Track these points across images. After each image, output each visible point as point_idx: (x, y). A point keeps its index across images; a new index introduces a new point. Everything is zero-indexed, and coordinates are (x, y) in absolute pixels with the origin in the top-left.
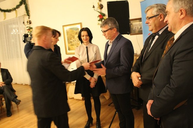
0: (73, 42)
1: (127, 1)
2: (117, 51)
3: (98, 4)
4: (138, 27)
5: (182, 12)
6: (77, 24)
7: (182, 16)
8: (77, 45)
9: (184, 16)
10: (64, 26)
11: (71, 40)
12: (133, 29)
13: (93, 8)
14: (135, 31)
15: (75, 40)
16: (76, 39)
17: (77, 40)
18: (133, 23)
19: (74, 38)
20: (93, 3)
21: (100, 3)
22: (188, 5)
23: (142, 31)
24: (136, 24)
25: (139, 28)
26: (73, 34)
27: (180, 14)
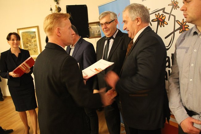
0: (30, 47)
1: (86, 5)
2: (81, 54)
3: (55, 7)
4: (96, 31)
5: (138, 20)
6: (33, 27)
7: (139, 23)
8: (34, 50)
9: (140, 23)
10: (19, 29)
11: (27, 45)
12: (91, 32)
13: (51, 11)
14: (94, 35)
15: (32, 45)
16: (32, 43)
17: (34, 45)
18: (92, 27)
19: (30, 42)
20: (51, 6)
21: (58, 6)
22: (142, 15)
23: (101, 34)
24: (94, 28)
25: (98, 31)
26: (29, 39)
27: (137, 21)
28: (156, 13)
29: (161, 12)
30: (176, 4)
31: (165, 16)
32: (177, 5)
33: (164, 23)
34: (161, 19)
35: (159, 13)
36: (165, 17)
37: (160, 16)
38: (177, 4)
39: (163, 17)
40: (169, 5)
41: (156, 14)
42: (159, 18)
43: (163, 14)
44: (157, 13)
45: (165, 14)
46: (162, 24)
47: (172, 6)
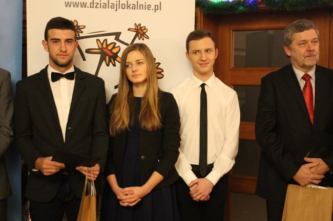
28: (100, 38)
29: (111, 39)
30: (142, 30)
31: (119, 46)
32: (144, 33)
33: (115, 59)
34: (111, 50)
35: (106, 40)
36: (118, 48)
37: (107, 46)
38: (144, 31)
39: (114, 47)
40: (129, 30)
41: (98, 40)
42: (106, 48)
43: (115, 44)
44: (102, 39)
45: (118, 44)
46: (110, 61)
47: (135, 33)
